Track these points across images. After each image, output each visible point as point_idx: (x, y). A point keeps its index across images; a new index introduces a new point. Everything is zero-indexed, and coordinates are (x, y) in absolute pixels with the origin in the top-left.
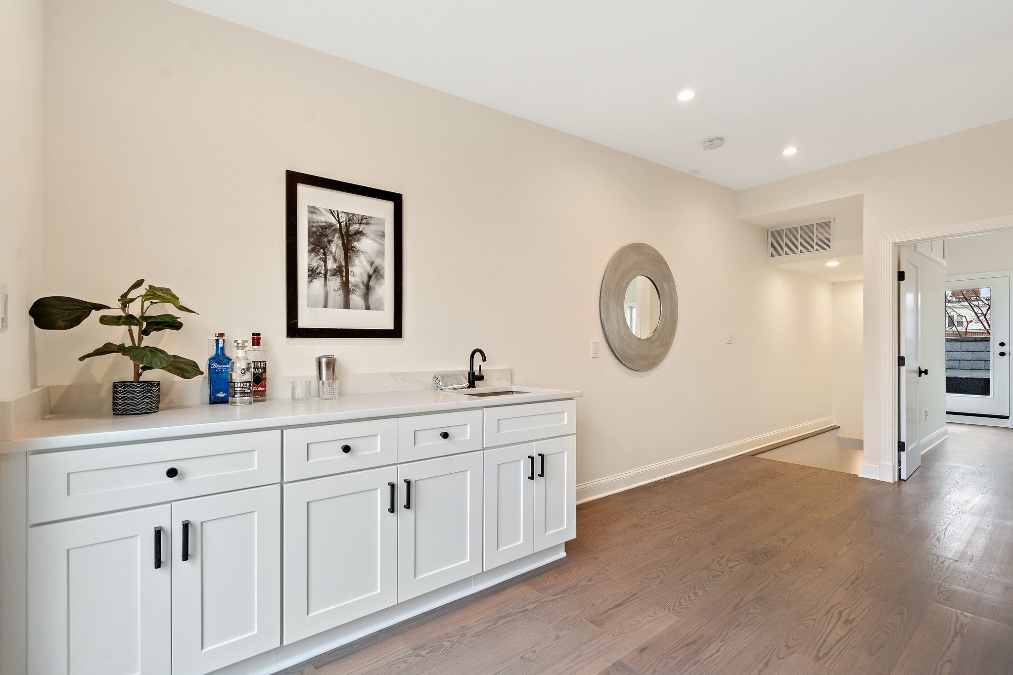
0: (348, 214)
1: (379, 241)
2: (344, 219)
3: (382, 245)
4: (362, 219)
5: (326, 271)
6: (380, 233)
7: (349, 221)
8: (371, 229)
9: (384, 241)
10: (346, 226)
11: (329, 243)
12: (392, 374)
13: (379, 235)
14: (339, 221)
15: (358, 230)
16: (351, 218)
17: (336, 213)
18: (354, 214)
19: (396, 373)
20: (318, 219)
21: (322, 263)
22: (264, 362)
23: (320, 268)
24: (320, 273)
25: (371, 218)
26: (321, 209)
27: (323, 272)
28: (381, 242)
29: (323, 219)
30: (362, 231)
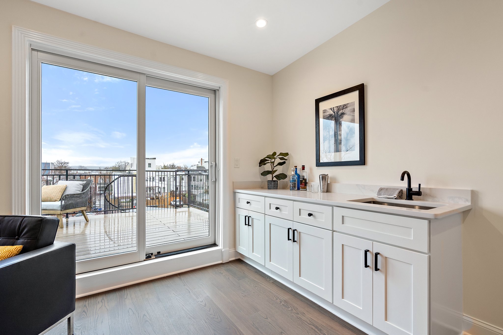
0: (337, 107)
1: (352, 114)
2: (336, 110)
3: (354, 116)
4: (344, 106)
5: (329, 136)
6: (352, 110)
7: (338, 110)
8: (348, 110)
9: (355, 113)
10: (337, 113)
11: (331, 124)
12: (357, 185)
13: (352, 111)
14: (334, 112)
15: (342, 113)
16: (339, 108)
17: (333, 108)
18: (340, 106)
19: (359, 185)
20: (326, 114)
21: (328, 133)
22: (303, 176)
23: (327, 136)
24: (327, 138)
25: (348, 104)
26: (327, 110)
27: (328, 137)
28: (353, 114)
29: (328, 114)
30: (344, 113)
